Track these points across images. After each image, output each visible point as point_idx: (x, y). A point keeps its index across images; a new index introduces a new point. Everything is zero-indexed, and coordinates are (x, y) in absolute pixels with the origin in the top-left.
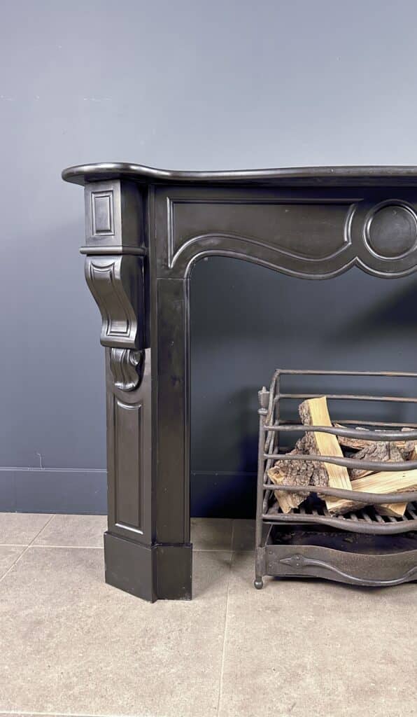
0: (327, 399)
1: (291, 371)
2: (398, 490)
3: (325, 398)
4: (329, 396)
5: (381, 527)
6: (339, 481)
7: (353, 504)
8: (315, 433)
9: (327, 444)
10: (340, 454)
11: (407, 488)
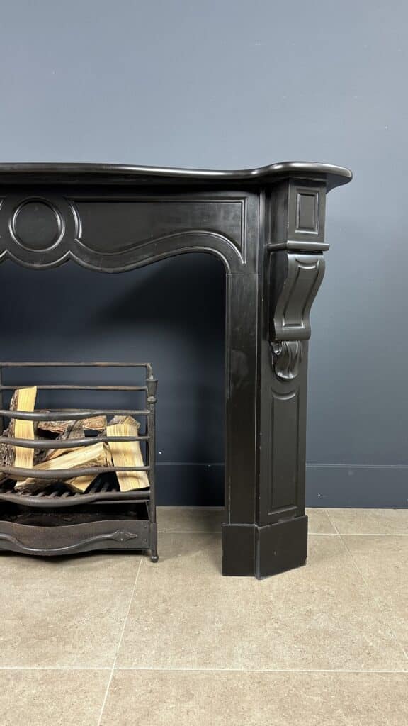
0: (38, 389)
1: (10, 364)
2: (74, 467)
3: (35, 387)
4: (41, 387)
5: (65, 500)
6: (23, 462)
7: (34, 481)
8: (17, 420)
9: (23, 429)
10: (32, 436)
11: (82, 464)
